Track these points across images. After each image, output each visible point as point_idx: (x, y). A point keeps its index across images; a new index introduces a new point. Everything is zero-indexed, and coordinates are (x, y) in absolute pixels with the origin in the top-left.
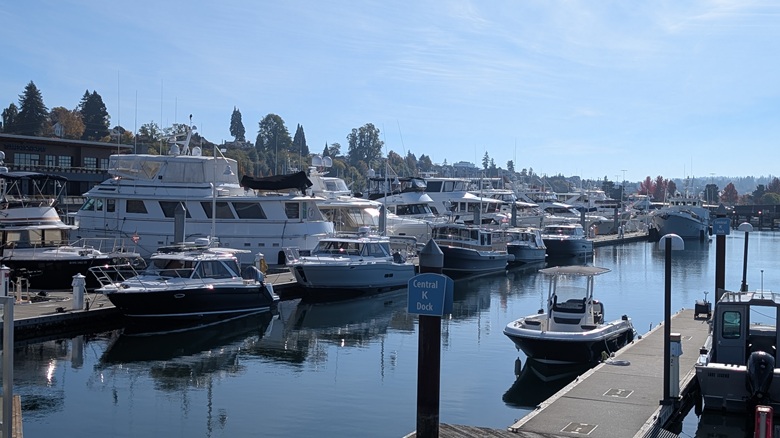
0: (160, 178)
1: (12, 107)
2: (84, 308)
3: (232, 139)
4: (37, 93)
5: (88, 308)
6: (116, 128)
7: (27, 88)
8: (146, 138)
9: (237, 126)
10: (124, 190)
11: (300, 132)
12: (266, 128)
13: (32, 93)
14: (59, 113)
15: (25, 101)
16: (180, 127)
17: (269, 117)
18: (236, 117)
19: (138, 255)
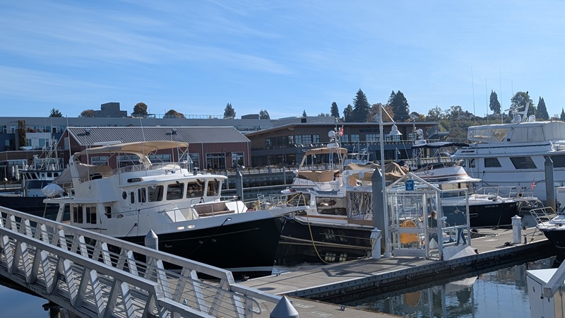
0: (509, 140)
1: (349, 106)
2: (523, 241)
3: (492, 112)
4: (364, 96)
5: (526, 242)
6: (413, 113)
7: (358, 94)
8: (432, 118)
9: (494, 103)
10: (480, 151)
11: (542, 102)
12: (516, 102)
13: (361, 96)
14: (377, 107)
15: (357, 102)
16: (456, 108)
17: (518, 94)
18: (494, 97)
19: (536, 199)
